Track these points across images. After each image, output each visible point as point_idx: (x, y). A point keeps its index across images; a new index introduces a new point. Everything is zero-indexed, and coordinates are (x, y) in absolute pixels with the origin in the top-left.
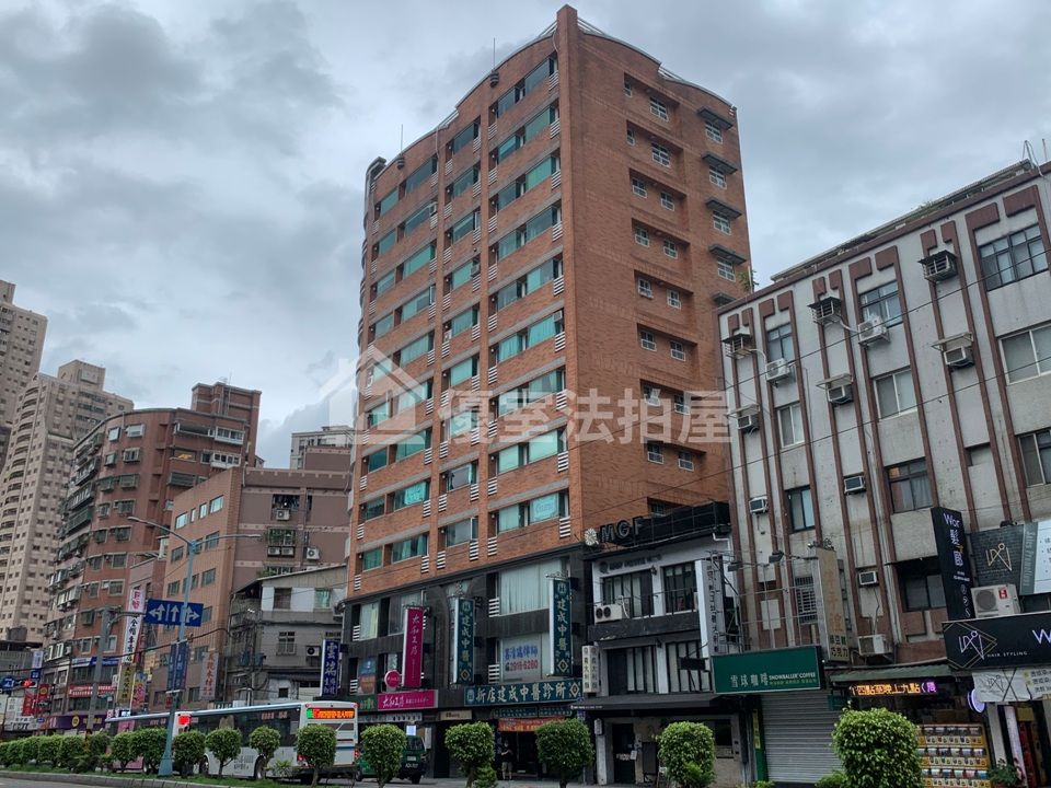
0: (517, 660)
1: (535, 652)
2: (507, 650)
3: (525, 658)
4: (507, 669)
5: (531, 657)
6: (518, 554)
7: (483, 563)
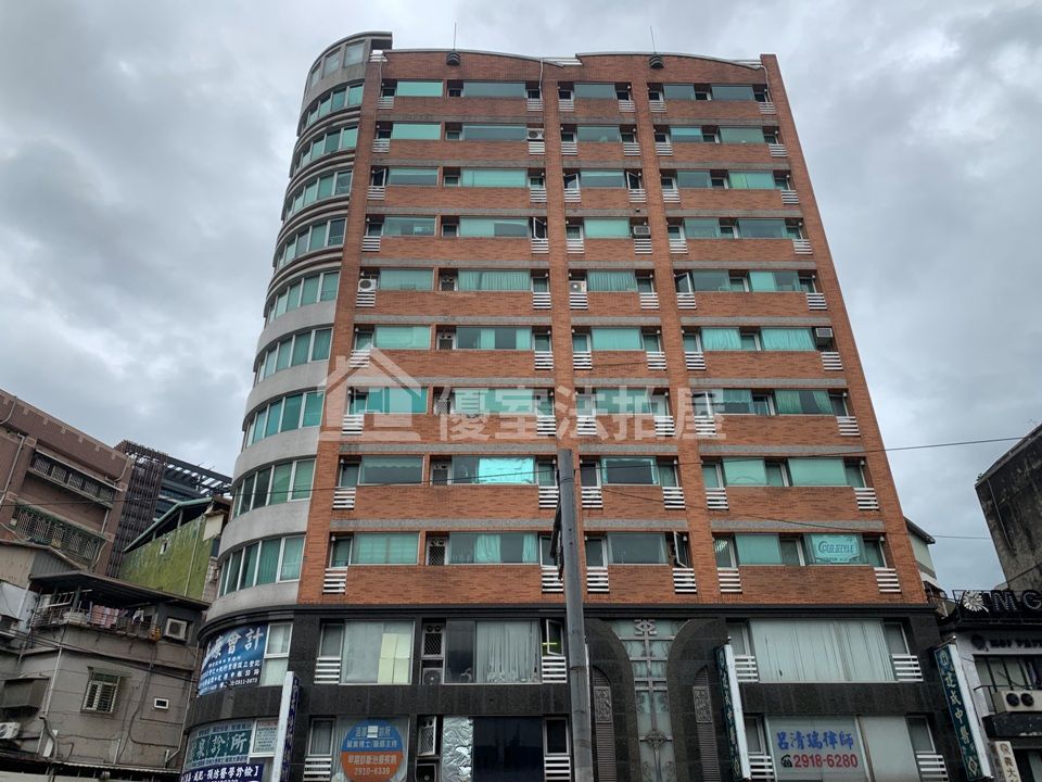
0: (809, 751)
1: (849, 742)
2: (781, 736)
3: (826, 751)
4: (786, 764)
5: (841, 750)
6: (793, 599)
7: (708, 599)
